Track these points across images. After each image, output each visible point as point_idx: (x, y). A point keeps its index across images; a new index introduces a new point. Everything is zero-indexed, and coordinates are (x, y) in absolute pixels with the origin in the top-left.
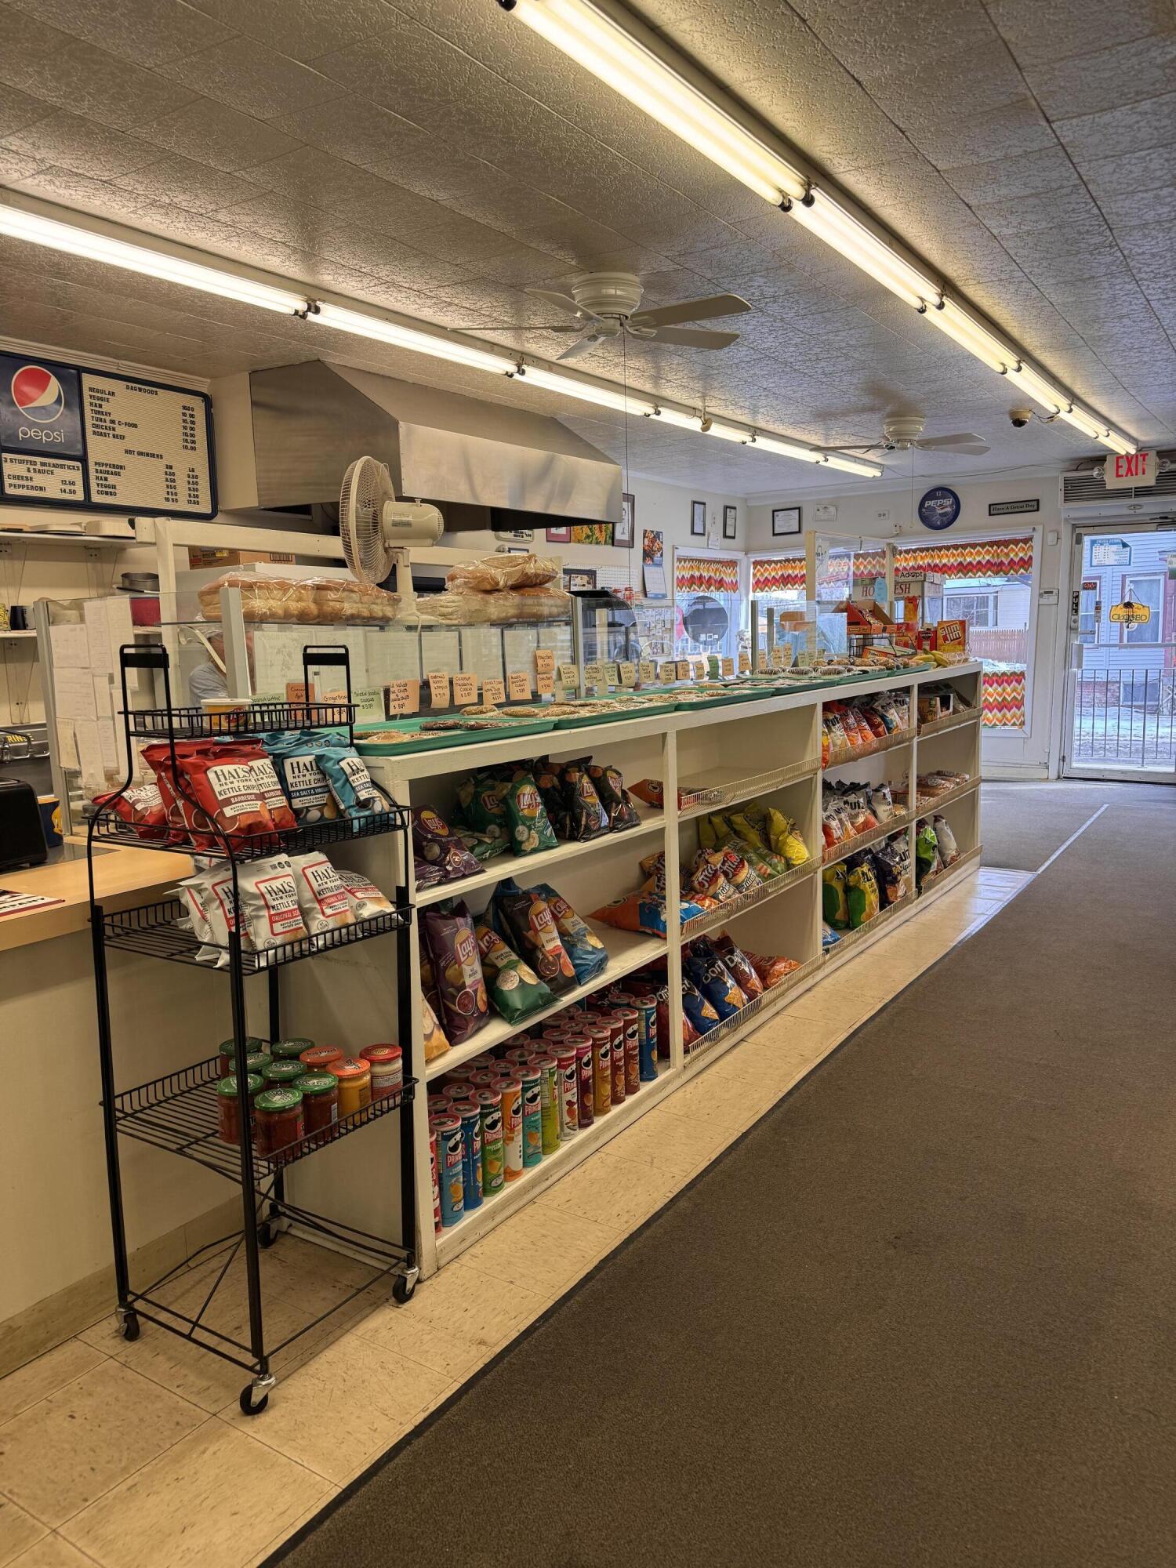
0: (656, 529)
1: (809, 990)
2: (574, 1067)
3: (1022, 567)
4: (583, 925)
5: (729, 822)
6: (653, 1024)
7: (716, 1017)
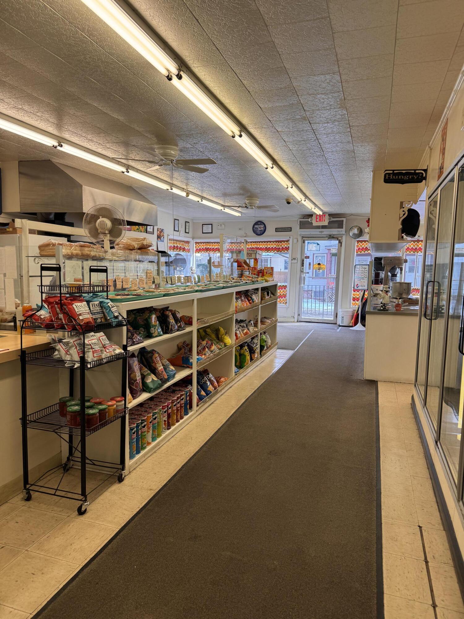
0: (162, 228)
1: (231, 387)
2: (166, 409)
3: (286, 250)
4: (168, 362)
5: (205, 332)
6: (188, 396)
7: (205, 395)
